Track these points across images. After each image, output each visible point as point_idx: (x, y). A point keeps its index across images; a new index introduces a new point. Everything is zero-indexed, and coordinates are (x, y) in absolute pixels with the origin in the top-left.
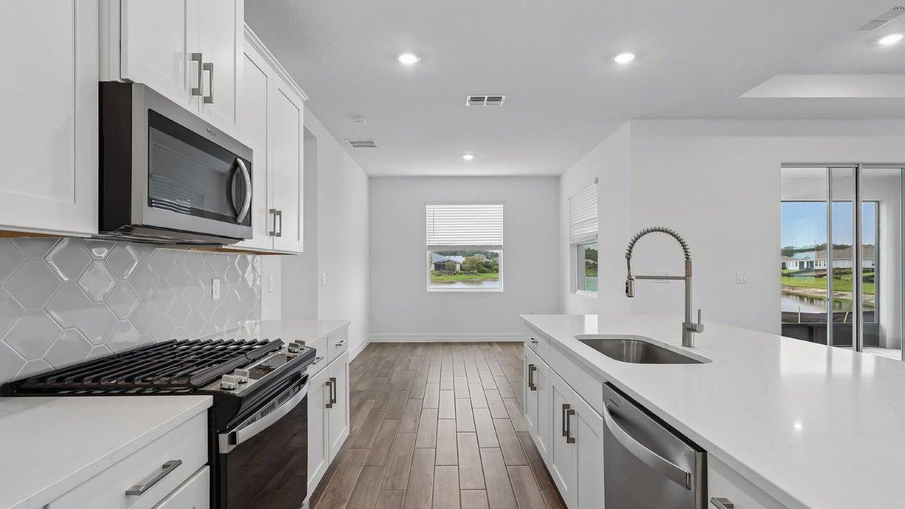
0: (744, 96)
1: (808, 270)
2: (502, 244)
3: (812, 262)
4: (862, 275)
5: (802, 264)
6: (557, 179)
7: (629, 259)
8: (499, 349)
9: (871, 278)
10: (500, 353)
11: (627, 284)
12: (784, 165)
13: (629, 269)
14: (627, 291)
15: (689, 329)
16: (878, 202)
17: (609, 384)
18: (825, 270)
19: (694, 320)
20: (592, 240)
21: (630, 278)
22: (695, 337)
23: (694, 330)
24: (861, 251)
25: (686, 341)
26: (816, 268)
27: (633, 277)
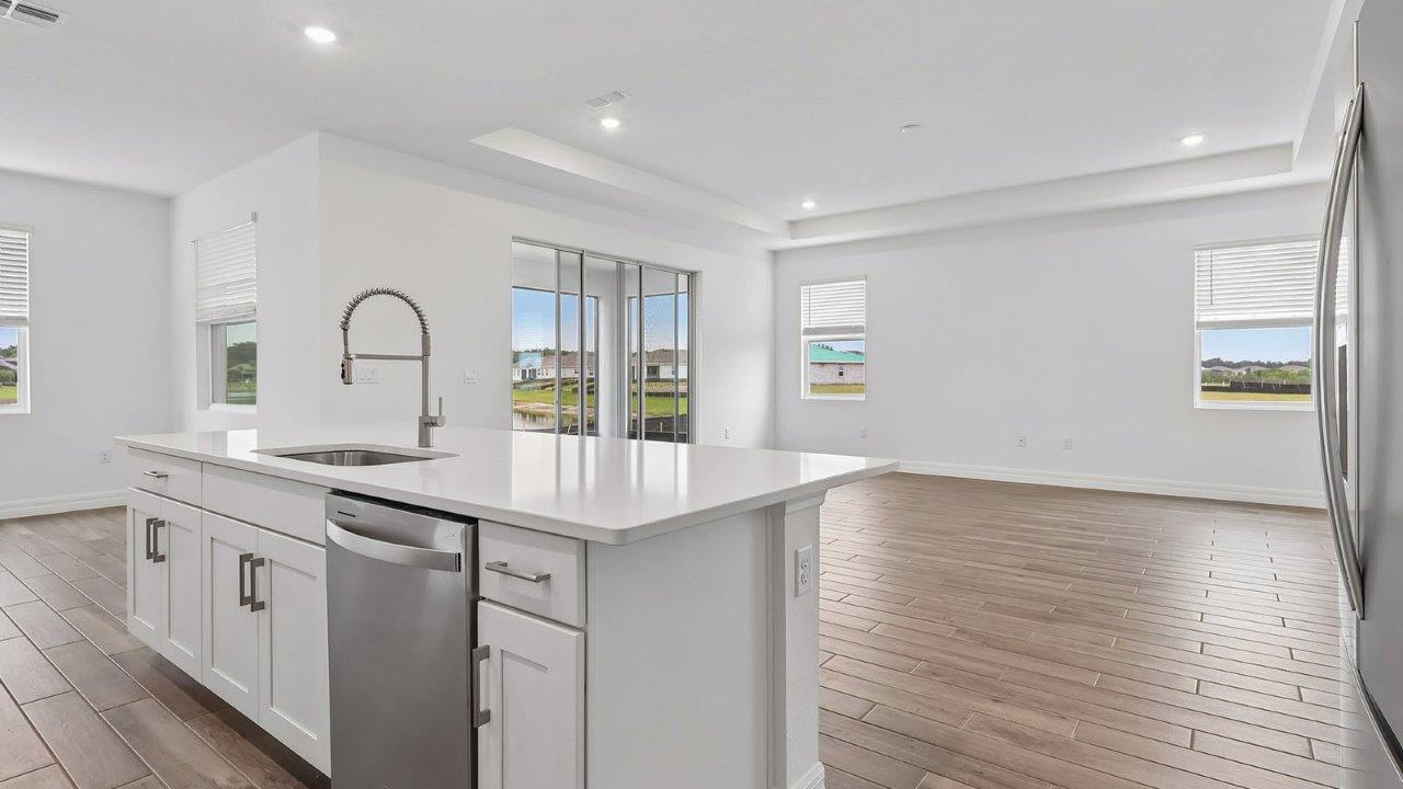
0: (480, 141)
1: (532, 380)
2: (27, 315)
3: (534, 371)
4: (586, 385)
5: (524, 372)
6: (166, 202)
7: (345, 330)
8: (24, 530)
9: (593, 390)
10: (29, 537)
11: (343, 365)
12: (516, 239)
13: (346, 344)
14: (343, 376)
15: (427, 423)
16: (596, 298)
17: (337, 492)
18: (553, 380)
19: (433, 412)
20: (244, 316)
21: (348, 357)
22: (434, 432)
23: (434, 424)
24: (586, 357)
25: (424, 440)
26: (539, 377)
27: (352, 356)
